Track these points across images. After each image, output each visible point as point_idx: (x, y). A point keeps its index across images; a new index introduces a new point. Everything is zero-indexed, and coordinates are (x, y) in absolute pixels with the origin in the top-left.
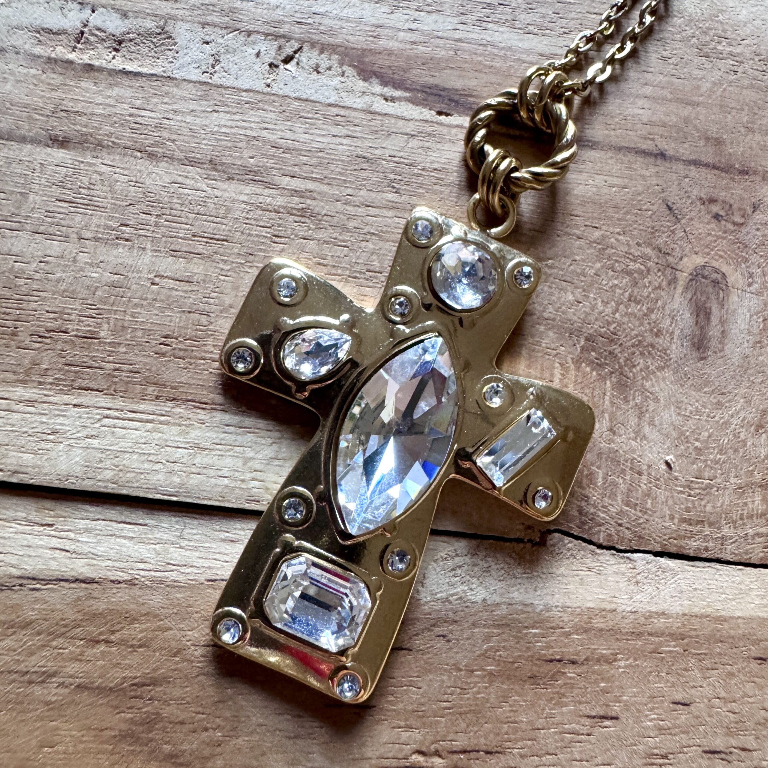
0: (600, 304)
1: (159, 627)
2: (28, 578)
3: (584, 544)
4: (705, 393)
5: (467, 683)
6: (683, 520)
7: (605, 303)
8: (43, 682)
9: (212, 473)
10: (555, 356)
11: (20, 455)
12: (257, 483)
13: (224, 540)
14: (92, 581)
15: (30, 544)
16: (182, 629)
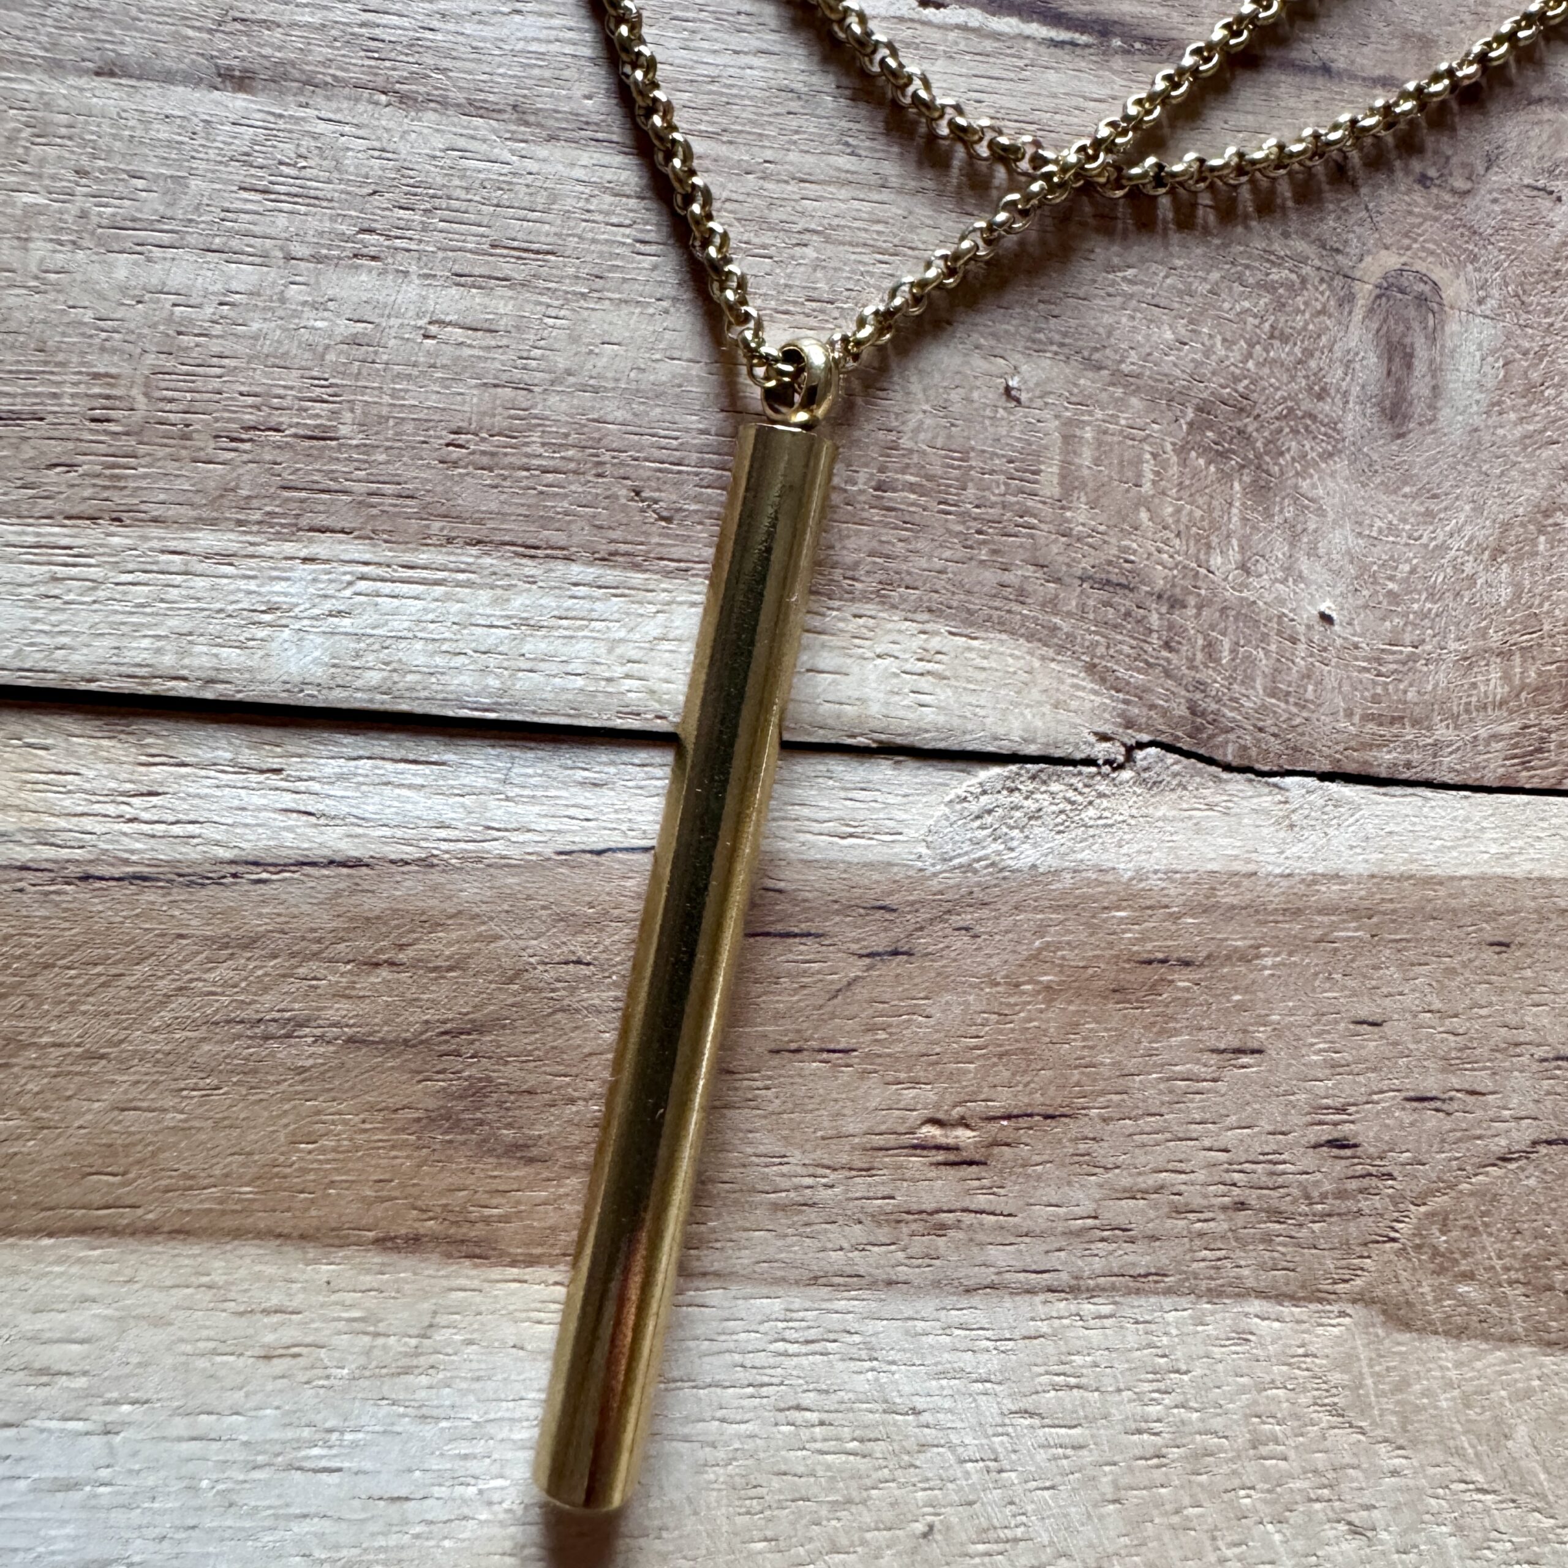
0: (1219, 345)
1: (480, 935)
2: (247, 863)
3: (1200, 765)
4: (1405, 496)
5: (1009, 1005)
6: (1367, 718)
7: (1228, 343)
8: (288, 1036)
9: (554, 668)
10: (1143, 440)
11: (215, 650)
12: (634, 684)
13: (582, 784)
14: (357, 863)
15: (243, 804)
16: (519, 937)
